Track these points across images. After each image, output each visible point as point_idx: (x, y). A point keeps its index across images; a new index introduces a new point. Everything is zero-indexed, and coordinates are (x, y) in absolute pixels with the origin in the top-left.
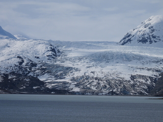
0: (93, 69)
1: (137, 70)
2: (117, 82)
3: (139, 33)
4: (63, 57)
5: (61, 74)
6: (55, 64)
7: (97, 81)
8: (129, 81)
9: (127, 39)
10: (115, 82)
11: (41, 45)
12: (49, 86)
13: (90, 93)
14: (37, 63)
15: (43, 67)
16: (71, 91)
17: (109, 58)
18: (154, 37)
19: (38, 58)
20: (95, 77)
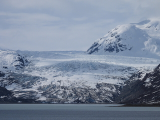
0: (60, 78)
1: (103, 78)
2: (83, 90)
3: (105, 42)
4: (30, 67)
5: (28, 84)
6: (23, 73)
7: (63, 90)
8: (95, 90)
9: (95, 48)
10: (81, 91)
11: (9, 55)
12: (17, 96)
13: (56, 101)
14: (5, 72)
15: (11, 77)
16: (38, 100)
17: (76, 67)
18: (121, 46)
19: (6, 68)
20: (62, 85)
